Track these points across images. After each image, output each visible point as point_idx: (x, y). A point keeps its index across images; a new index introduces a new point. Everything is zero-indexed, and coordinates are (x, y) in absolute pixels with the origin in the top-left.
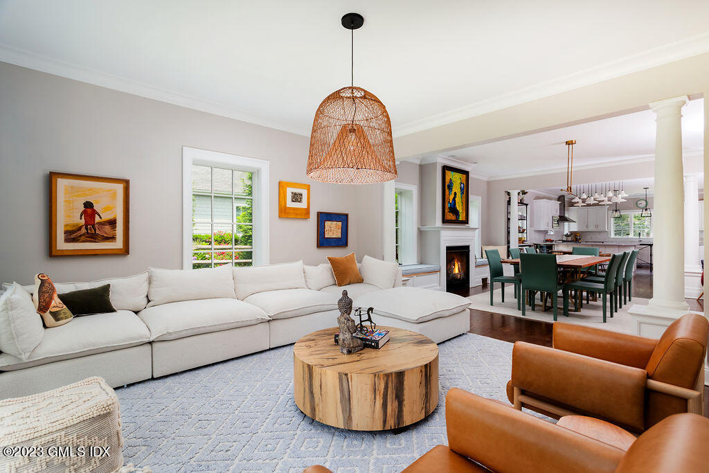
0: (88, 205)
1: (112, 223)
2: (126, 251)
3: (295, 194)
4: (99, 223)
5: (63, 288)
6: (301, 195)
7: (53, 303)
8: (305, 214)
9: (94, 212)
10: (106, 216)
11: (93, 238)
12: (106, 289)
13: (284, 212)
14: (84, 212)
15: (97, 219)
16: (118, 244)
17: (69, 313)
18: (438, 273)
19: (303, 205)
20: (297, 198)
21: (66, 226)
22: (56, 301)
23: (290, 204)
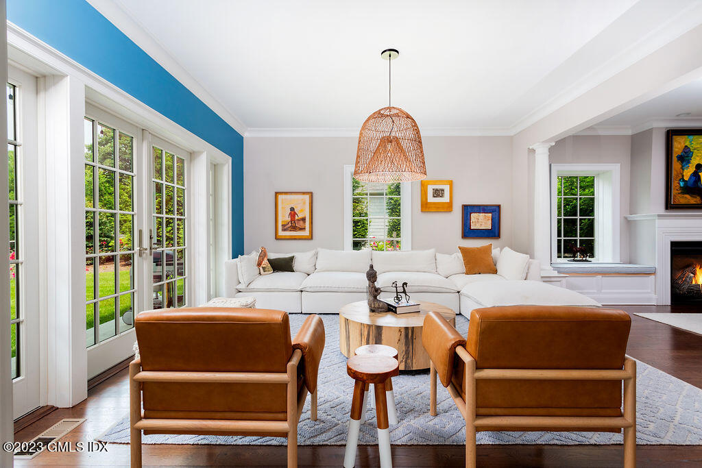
0: (292, 209)
1: (304, 220)
2: (311, 238)
3: (437, 190)
4: (298, 220)
5: (273, 256)
6: (443, 190)
7: (263, 263)
8: (448, 207)
9: (295, 213)
10: (300, 216)
11: (294, 228)
12: (292, 259)
13: (426, 207)
14: (290, 213)
15: (296, 218)
16: (306, 233)
17: (271, 269)
18: (653, 277)
19: (446, 199)
20: (438, 193)
21: (283, 222)
22: (265, 261)
23: (431, 199)
